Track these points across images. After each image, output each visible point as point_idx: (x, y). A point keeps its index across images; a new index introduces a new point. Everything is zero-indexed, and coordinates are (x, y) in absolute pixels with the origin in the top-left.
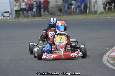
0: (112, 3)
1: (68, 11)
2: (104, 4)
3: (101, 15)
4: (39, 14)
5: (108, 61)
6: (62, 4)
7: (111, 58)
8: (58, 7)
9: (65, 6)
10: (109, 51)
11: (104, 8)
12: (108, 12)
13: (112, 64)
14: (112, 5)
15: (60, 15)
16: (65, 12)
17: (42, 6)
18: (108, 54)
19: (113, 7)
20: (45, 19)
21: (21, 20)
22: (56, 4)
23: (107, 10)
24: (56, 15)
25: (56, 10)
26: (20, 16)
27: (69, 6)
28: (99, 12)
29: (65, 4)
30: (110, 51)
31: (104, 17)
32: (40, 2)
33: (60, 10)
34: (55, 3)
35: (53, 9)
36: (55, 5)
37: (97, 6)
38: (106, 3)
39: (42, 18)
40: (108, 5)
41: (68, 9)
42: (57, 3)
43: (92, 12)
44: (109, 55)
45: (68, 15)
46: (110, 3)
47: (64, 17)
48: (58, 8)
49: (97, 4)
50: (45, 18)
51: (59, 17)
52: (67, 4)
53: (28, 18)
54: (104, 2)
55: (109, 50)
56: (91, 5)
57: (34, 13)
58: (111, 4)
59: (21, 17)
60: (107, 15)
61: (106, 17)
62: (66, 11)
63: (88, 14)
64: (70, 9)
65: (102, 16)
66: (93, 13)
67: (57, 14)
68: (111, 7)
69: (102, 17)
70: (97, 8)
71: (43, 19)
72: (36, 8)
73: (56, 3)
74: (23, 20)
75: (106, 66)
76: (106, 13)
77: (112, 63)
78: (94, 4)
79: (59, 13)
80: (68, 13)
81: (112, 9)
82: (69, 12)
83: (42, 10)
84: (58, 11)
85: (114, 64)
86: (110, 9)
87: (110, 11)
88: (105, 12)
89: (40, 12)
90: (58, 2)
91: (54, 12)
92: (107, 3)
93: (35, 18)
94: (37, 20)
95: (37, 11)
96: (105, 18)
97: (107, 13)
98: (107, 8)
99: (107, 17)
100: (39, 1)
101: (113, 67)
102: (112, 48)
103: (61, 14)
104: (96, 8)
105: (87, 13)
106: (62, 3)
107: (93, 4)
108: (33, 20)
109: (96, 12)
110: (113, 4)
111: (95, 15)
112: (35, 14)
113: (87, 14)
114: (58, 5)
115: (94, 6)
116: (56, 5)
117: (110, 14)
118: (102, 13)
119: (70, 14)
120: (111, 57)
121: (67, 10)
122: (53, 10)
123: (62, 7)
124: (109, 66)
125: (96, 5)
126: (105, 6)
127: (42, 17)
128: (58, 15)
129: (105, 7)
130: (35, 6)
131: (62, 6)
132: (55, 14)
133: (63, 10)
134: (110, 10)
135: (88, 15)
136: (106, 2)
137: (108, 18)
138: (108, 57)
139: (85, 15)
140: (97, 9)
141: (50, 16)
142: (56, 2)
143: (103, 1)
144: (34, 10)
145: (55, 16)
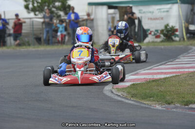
5: (112, 92)
7: (117, 88)
13: (119, 96)
20: (12, 50)
25: (31, 39)
33: (38, 39)
48: (35, 36)
71: (9, 50)
75: (109, 97)
77: (119, 94)
84: (35, 41)
85: (121, 96)
91: (28, 42)
101: (119, 99)
114: (35, 29)
122: (26, 39)
124: (113, 97)
131: (41, 33)
132: (29, 45)
133: (42, 40)
138: (113, 88)
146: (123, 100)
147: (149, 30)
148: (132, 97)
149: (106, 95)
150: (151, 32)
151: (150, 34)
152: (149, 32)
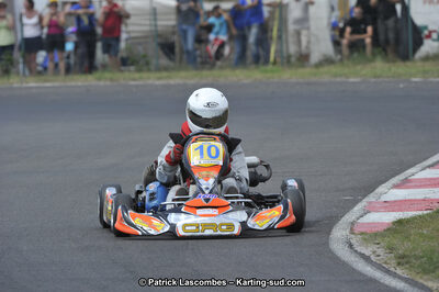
0: (367, 25)
1: (198, 52)
2: (334, 26)
3: (325, 69)
4: (87, 64)
5: (351, 246)
6: (174, 27)
7: (362, 233)
8: (159, 36)
9: (185, 33)
10: (356, 208)
11: (336, 43)
12: (349, 58)
13: (366, 259)
14: (365, 32)
15: (166, 69)
16: (185, 56)
17: (99, 30)
18: (349, 217)
19: (368, 40)
20: (108, 83)
21: (15, 85)
22: (150, 25)
23: (345, 51)
24: (152, 67)
25: (152, 49)
26: (13, 70)
27: (203, 32)
28: (315, 58)
29: (184, 27)
30: (358, 208)
31: (336, 76)
32: (91, 16)
33: (168, 48)
34: (148, 22)
35: (140, 44)
36: (147, 28)
37: (309, 37)
38: (341, 25)
39: (99, 79)
40: (348, 29)
41: (197, 46)
42: (155, 20)
43: (289, 57)
44: (353, 224)
45: (196, 69)
46: (356, 25)
47: (183, 74)
48: (159, 40)
49: (308, 29)
50: (111, 80)
51: (164, 74)
52: (194, 24)
53: (43, 78)
54: (333, 20)
55: (355, 202)
56: (286, 31)
57: (68, 57)
58: (363, 26)
59: (18, 73)
60: (346, 71)
61: (343, 79)
62: (188, 52)
63: (275, 63)
64: (203, 46)
65: (326, 75)
66: (293, 59)
67: (154, 62)
68: (363, 40)
69: (326, 79)
70: (309, 42)
71: (102, 83)
72: (74, 38)
73: (153, 22)
74: (24, 85)
75: (344, 264)
76: (341, 60)
77: (367, 252)
78: (297, 27)
79: (164, 61)
80: (199, 60)
81: (364, 47)
82: (201, 56)
83: (99, 45)
84: (161, 53)
85: (373, 258)
86: (356, 47)
87: (356, 55)
88: (339, 57)
89: (91, 55)
90: (158, 17)
91: (145, 56)
92: (345, 26)
93: (70, 77)
94: (80, 84)
95: (80, 51)
96: (338, 79)
97: (346, 62)
98: (345, 42)
99: (348, 77)
100: (86, 14)
101: (369, 270)
102: (364, 196)
103: (171, 64)
104: (304, 43)
105: (272, 59)
106: (173, 23)
107: (291, 27)
108: (62, 84)
109: (303, 58)
110: (370, 29)
111: (301, 71)
112: (72, 61)
113: (270, 67)
114: (159, 28)
115: (298, 34)
116: (153, 28)
117: (359, 67)
118: (327, 61)
119: (204, 63)
120: (363, 230)
121: (196, 50)
122: (140, 48)
123: (175, 38)
124: (354, 265)
125: (304, 33)
126: (337, 33)
127: (97, 75)
128: (159, 69)
129: (338, 38)
130: (72, 33)
131: (174, 33)
132: (147, 63)
133: (177, 50)
134: (359, 51)
135: (275, 68)
136: (343, 18)
137: (352, 80)
138: (352, 232)
139: (262, 68)
140: (307, 47)
141: (129, 71)
142: (152, 17)
143: (330, 18)
144: (69, 46)
145: (149, 70)
146: (378, 275)
147: (426, 28)
148: (399, 264)
149: (338, 258)
150: (430, 32)
151: (429, 36)
152: (426, 32)
